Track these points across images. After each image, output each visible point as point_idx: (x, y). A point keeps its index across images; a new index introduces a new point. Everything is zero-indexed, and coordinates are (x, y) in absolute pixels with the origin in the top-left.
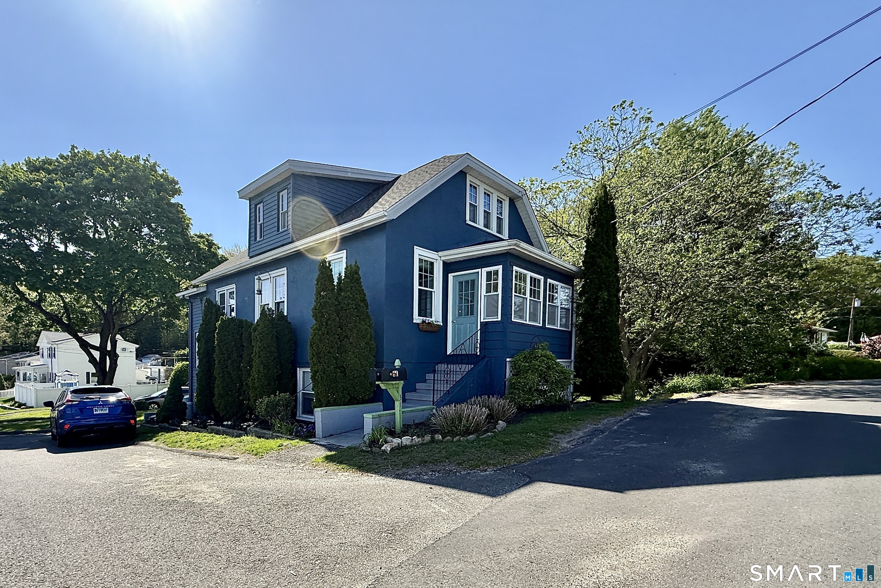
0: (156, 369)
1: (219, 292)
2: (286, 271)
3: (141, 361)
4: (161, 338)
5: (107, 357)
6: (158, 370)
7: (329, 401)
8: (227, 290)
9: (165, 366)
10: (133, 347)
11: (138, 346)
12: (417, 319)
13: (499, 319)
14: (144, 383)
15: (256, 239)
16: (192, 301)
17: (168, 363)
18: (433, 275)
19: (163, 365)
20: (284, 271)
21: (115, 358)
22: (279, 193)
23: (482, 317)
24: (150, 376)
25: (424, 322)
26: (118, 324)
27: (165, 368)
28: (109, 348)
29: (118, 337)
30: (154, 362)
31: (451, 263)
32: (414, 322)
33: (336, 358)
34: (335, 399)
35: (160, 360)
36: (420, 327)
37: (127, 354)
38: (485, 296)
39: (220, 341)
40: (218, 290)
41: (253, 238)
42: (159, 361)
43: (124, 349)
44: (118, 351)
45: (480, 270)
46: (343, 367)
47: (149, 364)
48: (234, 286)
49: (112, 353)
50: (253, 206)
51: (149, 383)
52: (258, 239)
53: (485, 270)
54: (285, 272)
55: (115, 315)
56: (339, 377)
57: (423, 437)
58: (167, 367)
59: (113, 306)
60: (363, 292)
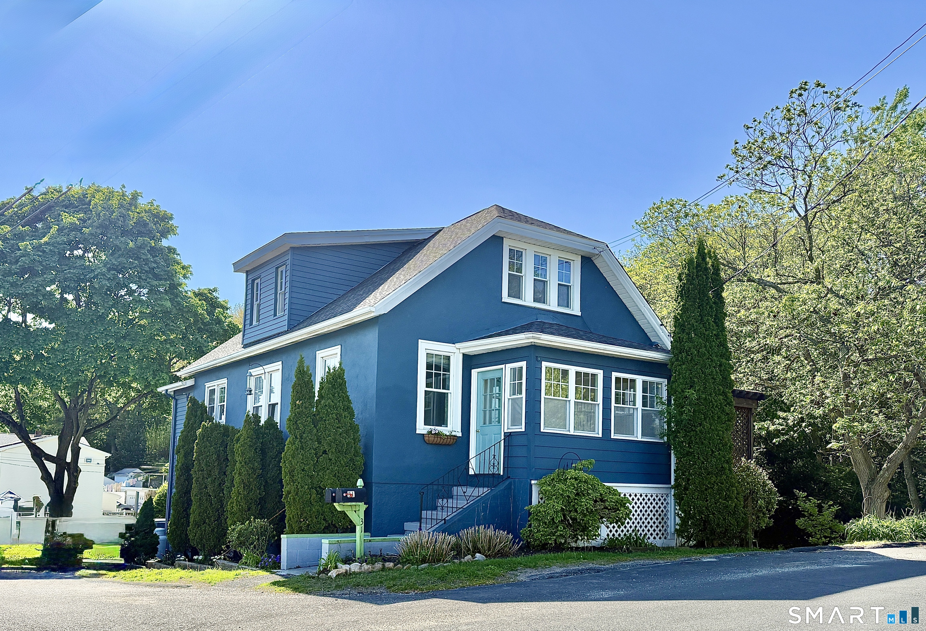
0: (132, 492)
1: (208, 387)
2: (281, 365)
3: (113, 479)
4: (146, 441)
5: (66, 472)
6: (135, 494)
7: (301, 527)
8: (218, 385)
9: (147, 487)
10: (101, 456)
11: (109, 455)
12: (421, 428)
13: (523, 430)
14: (114, 514)
15: (251, 324)
16: (176, 397)
17: (153, 483)
18: (449, 372)
19: (145, 485)
20: (278, 365)
21: (75, 474)
22: (277, 268)
23: (507, 427)
24: (123, 503)
25: (430, 432)
26: (83, 422)
27: (146, 490)
28: (69, 459)
29: (83, 440)
30: (131, 481)
31: (475, 355)
32: (417, 432)
33: (311, 477)
34: (309, 525)
35: (142, 478)
36: (426, 438)
37: (91, 467)
38: (509, 399)
39: (200, 453)
40: (207, 385)
41: (248, 322)
42: (139, 479)
43: (89, 460)
44: (81, 463)
45: (503, 366)
46: (320, 487)
47: (124, 485)
48: (225, 381)
49: (72, 467)
50: (250, 282)
51: (121, 514)
52: (254, 323)
53: (509, 366)
54: (280, 367)
55: (80, 410)
56: (313, 499)
57: (373, 564)
58: (151, 489)
59: (78, 398)
60: (348, 398)
